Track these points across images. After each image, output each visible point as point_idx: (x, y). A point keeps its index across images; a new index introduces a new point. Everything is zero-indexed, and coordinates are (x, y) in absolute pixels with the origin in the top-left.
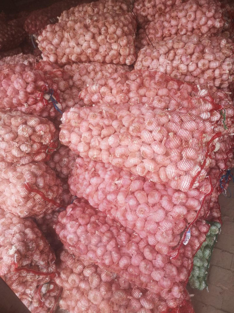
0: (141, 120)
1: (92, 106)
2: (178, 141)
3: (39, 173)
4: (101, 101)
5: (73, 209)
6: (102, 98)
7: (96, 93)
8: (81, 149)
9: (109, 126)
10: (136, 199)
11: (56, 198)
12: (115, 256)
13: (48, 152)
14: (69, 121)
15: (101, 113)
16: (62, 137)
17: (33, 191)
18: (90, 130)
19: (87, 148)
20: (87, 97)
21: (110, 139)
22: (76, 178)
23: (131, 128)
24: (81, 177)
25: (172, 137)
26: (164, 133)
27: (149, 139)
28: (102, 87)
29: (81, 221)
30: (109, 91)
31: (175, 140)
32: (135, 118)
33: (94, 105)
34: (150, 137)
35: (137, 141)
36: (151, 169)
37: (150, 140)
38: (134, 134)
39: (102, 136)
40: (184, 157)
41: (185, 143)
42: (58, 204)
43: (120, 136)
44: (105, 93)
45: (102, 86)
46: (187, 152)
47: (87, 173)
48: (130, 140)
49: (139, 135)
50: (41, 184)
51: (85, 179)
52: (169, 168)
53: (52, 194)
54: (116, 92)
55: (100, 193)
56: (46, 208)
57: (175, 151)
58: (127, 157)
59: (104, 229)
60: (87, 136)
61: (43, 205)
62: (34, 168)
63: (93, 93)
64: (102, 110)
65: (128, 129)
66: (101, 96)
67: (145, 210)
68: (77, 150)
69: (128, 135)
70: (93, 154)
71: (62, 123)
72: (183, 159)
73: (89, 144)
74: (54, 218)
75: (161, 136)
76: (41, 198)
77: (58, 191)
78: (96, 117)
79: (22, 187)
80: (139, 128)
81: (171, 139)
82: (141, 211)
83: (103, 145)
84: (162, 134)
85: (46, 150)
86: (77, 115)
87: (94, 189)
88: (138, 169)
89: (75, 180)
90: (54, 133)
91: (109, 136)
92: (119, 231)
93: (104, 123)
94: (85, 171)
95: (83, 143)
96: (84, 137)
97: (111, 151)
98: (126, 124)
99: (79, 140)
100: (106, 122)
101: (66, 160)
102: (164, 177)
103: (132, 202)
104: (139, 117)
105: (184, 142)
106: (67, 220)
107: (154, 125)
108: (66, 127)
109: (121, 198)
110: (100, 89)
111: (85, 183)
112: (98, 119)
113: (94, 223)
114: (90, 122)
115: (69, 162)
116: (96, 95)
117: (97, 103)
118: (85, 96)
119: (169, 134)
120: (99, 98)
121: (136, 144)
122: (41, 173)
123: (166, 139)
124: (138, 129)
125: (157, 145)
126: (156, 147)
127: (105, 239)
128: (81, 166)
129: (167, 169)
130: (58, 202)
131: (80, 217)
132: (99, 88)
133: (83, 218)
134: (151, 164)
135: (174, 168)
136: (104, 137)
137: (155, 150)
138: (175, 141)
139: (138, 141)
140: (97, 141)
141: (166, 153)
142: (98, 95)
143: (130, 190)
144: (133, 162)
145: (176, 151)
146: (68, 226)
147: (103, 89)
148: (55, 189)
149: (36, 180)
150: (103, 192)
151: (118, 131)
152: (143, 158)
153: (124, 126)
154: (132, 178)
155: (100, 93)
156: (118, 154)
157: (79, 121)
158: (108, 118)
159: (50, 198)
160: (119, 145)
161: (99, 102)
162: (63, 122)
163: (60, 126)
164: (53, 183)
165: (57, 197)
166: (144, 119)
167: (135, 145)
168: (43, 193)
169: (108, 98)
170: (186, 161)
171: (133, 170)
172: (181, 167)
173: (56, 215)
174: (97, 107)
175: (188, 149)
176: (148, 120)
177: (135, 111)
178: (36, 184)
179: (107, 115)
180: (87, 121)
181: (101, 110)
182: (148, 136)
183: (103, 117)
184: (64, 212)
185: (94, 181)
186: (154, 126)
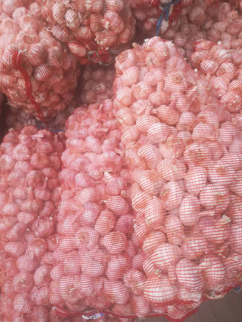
0: (217, 154)
1: (193, 69)
2: (222, 238)
3: (53, 61)
4: (209, 75)
5: (45, 138)
6: (214, 74)
7: (216, 60)
8: (121, 94)
9: (178, 111)
10: (97, 218)
11: (46, 108)
12: (13, 233)
13: (92, 55)
14: (148, 51)
15: (190, 86)
16: (121, 57)
17: (21, 71)
18: (154, 88)
19: (126, 101)
20: (202, 53)
21: (156, 127)
22: (83, 115)
23: (194, 147)
24: (88, 121)
25: (222, 224)
26: (221, 206)
27: (195, 187)
28: (230, 62)
29: (34, 158)
30: (230, 77)
31: (221, 232)
32: (215, 141)
33: (196, 70)
34: (198, 186)
35: (178, 169)
36: (149, 218)
37: (193, 190)
38: (187, 158)
39: (155, 111)
40: (200, 268)
41: (227, 248)
42: (42, 115)
43: (170, 138)
44: (224, 73)
45: (232, 61)
46: (213, 266)
47: (97, 124)
48: (173, 157)
49: (191, 165)
50: (39, 76)
51: (88, 127)
52: (168, 251)
53: (43, 99)
54: (236, 86)
55: (79, 160)
56: (24, 104)
57: (200, 244)
58: (147, 168)
59: (41, 194)
60: (142, 90)
61: (21, 98)
62: (54, 51)
63: (213, 58)
64: (196, 85)
65: (191, 141)
66: (216, 71)
67: (88, 243)
68: (117, 90)
69: (180, 149)
70: (123, 115)
71: (141, 44)
72: (197, 267)
73: (134, 100)
74: (27, 122)
75: (212, 205)
76: (25, 89)
77: (55, 104)
78: (178, 83)
79: (10, 51)
80: (202, 160)
81: (218, 224)
82: (84, 237)
83: (143, 121)
84: (216, 204)
85: (91, 50)
86: (165, 54)
87: (81, 149)
88: (137, 196)
89: (81, 115)
90: (120, 44)
91: (162, 121)
92: (49, 216)
93: (176, 100)
94: (98, 121)
95: (130, 90)
96: (139, 87)
97: (142, 137)
98: (196, 133)
99: (131, 82)
100: (181, 103)
101: (102, 87)
102: (149, 247)
103: (88, 215)
104: (220, 145)
105: (226, 246)
106: (25, 140)
107: (224, 180)
108: (139, 54)
109: (86, 195)
110: (225, 62)
111: (82, 132)
112: (177, 88)
113: (42, 176)
114: (166, 79)
115: (101, 93)
116: (213, 62)
117: (202, 72)
118: (202, 49)
119: (225, 217)
120: (211, 70)
121: (173, 171)
122: (55, 64)
123: (212, 215)
124: (199, 158)
125: (191, 207)
126: (188, 207)
127: (27, 205)
128: (103, 111)
129: (163, 248)
130: (45, 114)
131: (39, 154)
132: (226, 60)
133: (39, 158)
134: (157, 215)
135: (171, 260)
136: (155, 115)
137: (182, 208)
138: (218, 233)
139: (180, 172)
140: (143, 109)
141: (188, 227)
142: (214, 66)
143: (105, 201)
144: (143, 183)
145: (202, 247)
146: (19, 147)
147: (228, 67)
148: (53, 99)
149: (39, 65)
150: (82, 164)
151: (179, 127)
152: (158, 196)
153: (191, 132)
154: (123, 192)
155: (220, 66)
156: (142, 153)
157: (158, 64)
158: (188, 100)
159: (36, 100)
160: (157, 145)
161: (206, 75)
162: (144, 45)
163: (134, 44)
164: (58, 91)
165: (49, 109)
166: (222, 156)
167: (171, 171)
168: (31, 87)
169: (219, 83)
170: (195, 275)
171: (134, 188)
172: (181, 272)
173: (31, 122)
174: (196, 75)
175: (219, 266)
176: (225, 166)
177: (226, 133)
178: (35, 68)
179: (192, 97)
180: (165, 74)
181: (194, 83)
182: (198, 183)
183: (184, 93)
184: (35, 130)
185: (91, 141)
186: (221, 181)
